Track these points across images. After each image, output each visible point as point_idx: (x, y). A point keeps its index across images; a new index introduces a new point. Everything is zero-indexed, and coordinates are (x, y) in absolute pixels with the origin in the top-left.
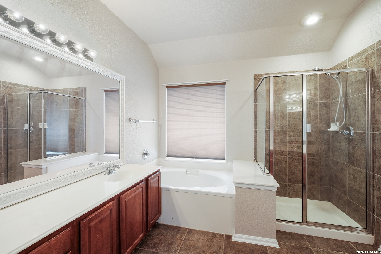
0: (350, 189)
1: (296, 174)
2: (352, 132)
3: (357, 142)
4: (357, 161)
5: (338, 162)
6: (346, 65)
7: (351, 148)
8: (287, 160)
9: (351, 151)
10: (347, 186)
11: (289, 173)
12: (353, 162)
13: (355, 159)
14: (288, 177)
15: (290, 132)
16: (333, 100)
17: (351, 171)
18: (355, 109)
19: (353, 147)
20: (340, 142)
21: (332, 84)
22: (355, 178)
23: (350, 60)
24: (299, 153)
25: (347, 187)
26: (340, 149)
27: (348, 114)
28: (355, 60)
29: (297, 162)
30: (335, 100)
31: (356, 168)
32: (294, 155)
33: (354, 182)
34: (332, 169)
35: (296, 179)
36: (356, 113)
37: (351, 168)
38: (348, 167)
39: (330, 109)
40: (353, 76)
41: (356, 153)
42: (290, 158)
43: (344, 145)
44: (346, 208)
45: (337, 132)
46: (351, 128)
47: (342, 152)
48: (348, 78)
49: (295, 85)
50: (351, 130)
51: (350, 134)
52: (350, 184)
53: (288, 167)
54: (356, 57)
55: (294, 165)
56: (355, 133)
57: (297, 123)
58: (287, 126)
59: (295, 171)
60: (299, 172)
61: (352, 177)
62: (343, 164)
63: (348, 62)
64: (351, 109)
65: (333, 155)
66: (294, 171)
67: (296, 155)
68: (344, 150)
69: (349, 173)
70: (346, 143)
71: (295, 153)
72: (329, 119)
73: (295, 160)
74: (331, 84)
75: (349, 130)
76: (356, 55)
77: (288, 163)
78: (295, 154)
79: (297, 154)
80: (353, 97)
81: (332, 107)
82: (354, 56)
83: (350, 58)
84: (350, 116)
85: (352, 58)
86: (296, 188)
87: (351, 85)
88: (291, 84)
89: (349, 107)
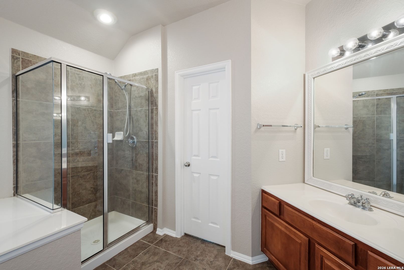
0: (134, 192)
1: (81, 195)
2: (136, 140)
3: (140, 150)
4: (140, 166)
5: (122, 170)
6: (130, 79)
7: (134, 155)
8: (70, 180)
9: (135, 158)
10: (131, 189)
11: (73, 196)
12: (136, 167)
13: (138, 164)
14: (71, 202)
15: (73, 144)
16: (116, 110)
17: (134, 176)
18: (138, 121)
19: (136, 154)
20: (124, 151)
21: (116, 94)
22: (138, 181)
23: (134, 76)
24: (84, 168)
25: (131, 191)
26: (124, 157)
27: (131, 125)
28: (137, 77)
29: (82, 180)
30: (118, 110)
31: (139, 172)
32: (79, 172)
33: (137, 185)
34: (116, 177)
35: (81, 201)
36: (138, 124)
37: (135, 173)
38: (132, 172)
39: (113, 119)
40: (136, 91)
41: (139, 159)
42: (73, 176)
43: (128, 153)
44: (130, 211)
45: (121, 141)
46: (134, 137)
47: (126, 160)
48: (132, 92)
49: (79, 85)
50: (134, 139)
51: (134, 142)
52: (133, 188)
53: (71, 188)
54: (139, 75)
55: (79, 185)
56: (137, 142)
57: (83, 132)
58: (70, 135)
59: (81, 191)
60: (84, 191)
61: (135, 181)
62: (127, 170)
63: (132, 77)
64: (134, 120)
65: (117, 163)
66: (79, 191)
67: (81, 172)
68: (128, 157)
69: (132, 178)
70: (130, 151)
71: (80, 168)
72: (113, 129)
73: (81, 177)
74: (114, 94)
75: (132, 138)
76: (139, 73)
77: (71, 184)
78: (80, 170)
79: (82, 170)
80: (137, 110)
81: (115, 116)
82: (137, 74)
83: (133, 74)
84: (133, 126)
85: (135, 75)
86: (82, 211)
87: (134, 99)
88: (75, 82)
89: (132, 118)
